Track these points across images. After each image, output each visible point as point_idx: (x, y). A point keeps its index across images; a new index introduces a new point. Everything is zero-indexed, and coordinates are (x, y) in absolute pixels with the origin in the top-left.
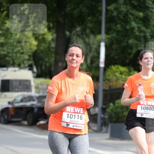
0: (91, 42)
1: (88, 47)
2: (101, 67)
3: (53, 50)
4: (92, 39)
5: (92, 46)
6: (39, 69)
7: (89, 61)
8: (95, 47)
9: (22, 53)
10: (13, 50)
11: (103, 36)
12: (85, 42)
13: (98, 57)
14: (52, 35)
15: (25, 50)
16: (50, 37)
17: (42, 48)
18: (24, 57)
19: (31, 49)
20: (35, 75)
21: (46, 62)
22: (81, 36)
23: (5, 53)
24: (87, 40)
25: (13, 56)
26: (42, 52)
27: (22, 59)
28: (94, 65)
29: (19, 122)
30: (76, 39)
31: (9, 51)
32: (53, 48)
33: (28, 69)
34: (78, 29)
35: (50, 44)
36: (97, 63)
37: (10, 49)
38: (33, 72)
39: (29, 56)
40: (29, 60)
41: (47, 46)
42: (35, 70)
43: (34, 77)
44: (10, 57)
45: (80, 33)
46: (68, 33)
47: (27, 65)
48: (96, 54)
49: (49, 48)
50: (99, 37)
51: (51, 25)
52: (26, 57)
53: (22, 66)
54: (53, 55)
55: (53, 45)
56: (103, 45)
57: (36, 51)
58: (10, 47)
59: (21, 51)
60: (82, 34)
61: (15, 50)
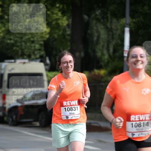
0: (113, 27)
1: (111, 33)
2: (125, 57)
3: (69, 38)
4: (115, 24)
5: (114, 31)
6: (53, 60)
7: (111, 50)
8: (119, 32)
9: (33, 42)
10: (22, 38)
11: (128, 19)
12: (107, 28)
13: (123, 45)
14: (67, 20)
15: (35, 39)
16: (64, 22)
17: (56, 36)
18: (35, 46)
19: (42, 37)
20: (48, 67)
22: (102, 20)
23: (12, 41)
24: (108, 25)
25: (22, 45)
26: (55, 40)
27: (33, 48)
28: (117, 54)
30: (96, 24)
31: (16, 39)
32: (68, 35)
33: (39, 60)
34: (98, 12)
35: (64, 30)
36: (121, 51)
37: (17, 37)
38: (46, 65)
39: (41, 45)
40: (40, 50)
41: (61, 33)
42: (48, 61)
43: (46, 70)
44: (18, 46)
45: (100, 17)
46: (86, 17)
47: (38, 56)
48: (119, 41)
49: (64, 35)
50: (123, 21)
51: (65, 8)
52: (37, 46)
53: (33, 57)
54: (69, 44)
55: (69, 32)
56: (127, 30)
57: (49, 39)
59: (32, 39)
60: (103, 18)
61: (24, 39)
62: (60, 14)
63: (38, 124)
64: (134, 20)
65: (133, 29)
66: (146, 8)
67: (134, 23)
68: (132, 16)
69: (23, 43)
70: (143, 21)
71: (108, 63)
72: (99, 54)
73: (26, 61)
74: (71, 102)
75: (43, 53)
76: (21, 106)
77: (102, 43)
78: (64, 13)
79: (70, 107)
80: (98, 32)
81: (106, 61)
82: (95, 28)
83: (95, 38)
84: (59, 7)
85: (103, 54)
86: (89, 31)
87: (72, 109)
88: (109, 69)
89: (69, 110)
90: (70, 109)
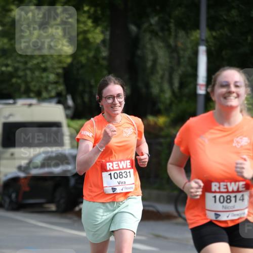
0: (179, 44)
1: (175, 55)
2: (200, 95)
3: (105, 63)
4: (182, 40)
5: (181, 52)
6: (79, 101)
7: (176, 84)
8: (188, 53)
9: (45, 70)
10: (26, 63)
11: (203, 32)
12: (168, 46)
13: (195, 75)
14: (103, 32)
15: (49, 64)
16: (97, 36)
17: (83, 60)
18: (48, 77)
19: (60, 62)
20: (70, 112)
21: (91, 87)
22: (160, 34)
23: (10, 69)
24: (171, 41)
25: (26, 75)
26: (83, 66)
27: (45, 80)
28: (186, 91)
29: (40, 205)
30: (150, 39)
31: (16, 65)
32: (104, 58)
33: (55, 100)
34: (154, 20)
35: (98, 50)
36: (192, 86)
37: (18, 62)
38: (66, 107)
39: (58, 74)
40: (56, 83)
41: (91, 54)
42: (70, 102)
43: (67, 117)
44: (19, 77)
45: (156, 28)
46: (133, 28)
47: (53, 93)
48: (189, 69)
49: (96, 58)
50: (196, 35)
51: (99, 12)
52: (52, 77)
53: (45, 94)
55: (105, 53)
56: (202, 49)
57: (71, 65)
58: (19, 59)
59: (43, 65)
60: (162, 30)
61: (30, 65)
62: (90, 23)
63: (53, 207)
64: (214, 34)
65: (213, 48)
66: (234, 12)
67: (214, 38)
68: (211, 27)
69: (28, 72)
70: (229, 34)
71: (171, 104)
72: (155, 90)
73: (34, 101)
74: (119, 163)
75: (61, 88)
76: (25, 178)
77: (161, 72)
78: (96, 21)
79: (118, 172)
80: (154, 52)
81: (168, 102)
82: (148, 46)
83: (149, 64)
84: (88, 11)
85: (162, 91)
86: (139, 52)
87: (122, 175)
88: (172, 115)
89: (116, 177)
90: (119, 175)
